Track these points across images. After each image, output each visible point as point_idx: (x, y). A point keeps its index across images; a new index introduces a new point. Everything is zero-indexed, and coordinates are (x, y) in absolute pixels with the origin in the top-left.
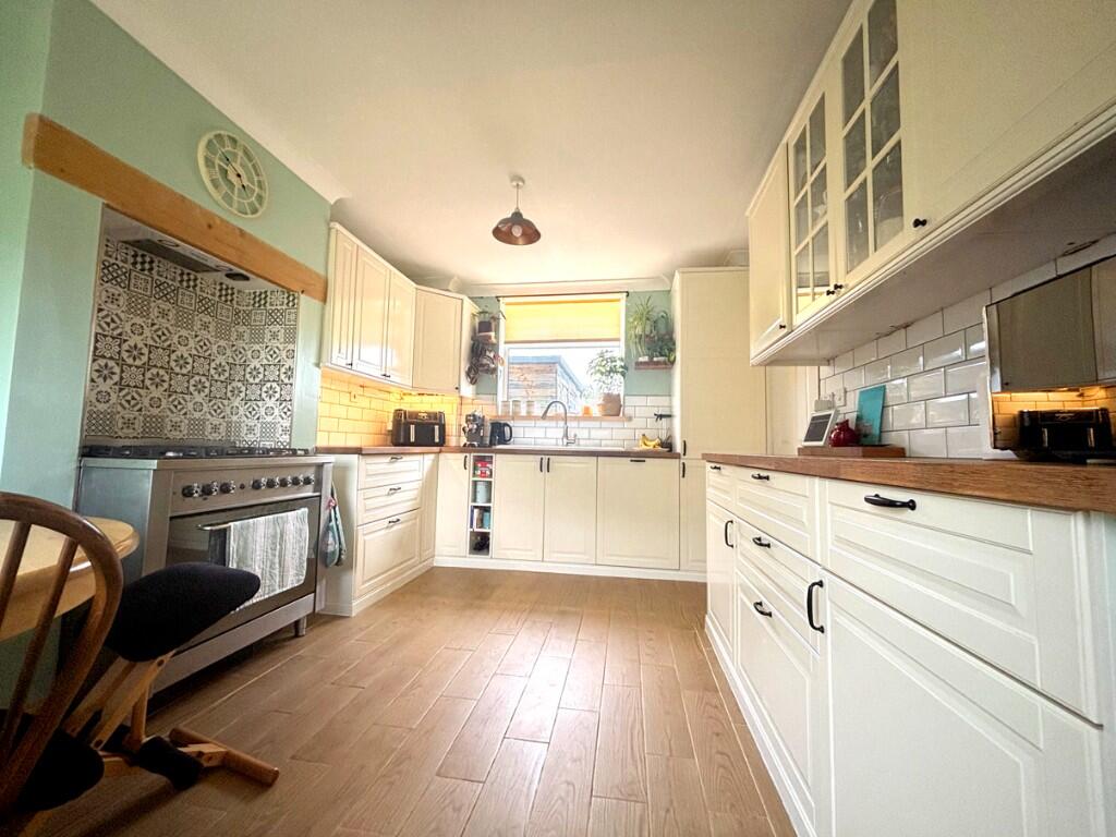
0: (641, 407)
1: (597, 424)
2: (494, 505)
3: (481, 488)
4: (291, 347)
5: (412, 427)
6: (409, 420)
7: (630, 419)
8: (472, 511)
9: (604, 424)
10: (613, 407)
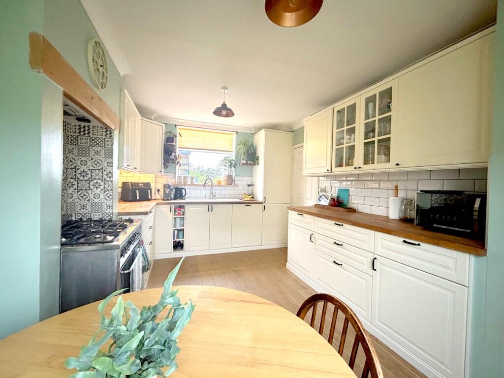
0: (242, 181)
1: (223, 188)
2: (186, 228)
3: (178, 220)
4: (110, 160)
5: (137, 191)
6: (134, 188)
7: (237, 186)
8: (174, 232)
9: (226, 188)
10: (230, 181)
